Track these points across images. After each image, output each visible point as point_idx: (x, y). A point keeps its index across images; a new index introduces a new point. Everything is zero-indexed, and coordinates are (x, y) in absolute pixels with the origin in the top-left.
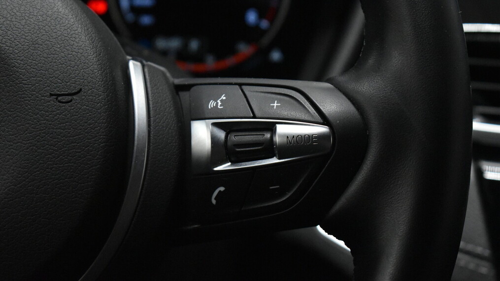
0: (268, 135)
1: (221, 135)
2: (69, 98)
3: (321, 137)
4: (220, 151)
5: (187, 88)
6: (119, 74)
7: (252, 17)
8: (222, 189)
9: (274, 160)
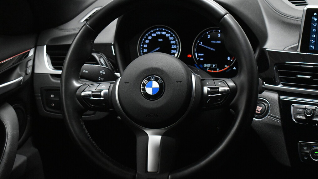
0: (218, 90)
1: (209, 89)
2: (180, 82)
3: (228, 90)
4: (209, 92)
5: (203, 80)
6: (190, 77)
7: (229, 58)
8: (209, 100)
9: (219, 94)
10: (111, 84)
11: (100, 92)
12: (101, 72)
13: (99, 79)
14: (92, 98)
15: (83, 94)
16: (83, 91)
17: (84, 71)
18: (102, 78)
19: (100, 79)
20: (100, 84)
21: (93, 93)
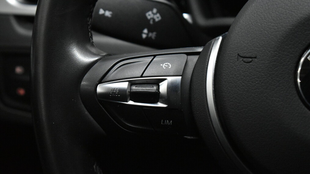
10: (190, 57)
11: (157, 82)
12: (149, 15)
13: (144, 36)
14: (131, 103)
15: (100, 89)
16: (101, 81)
17: (101, 12)
18: (152, 32)
19: (147, 34)
20: (155, 56)
21: (134, 88)
